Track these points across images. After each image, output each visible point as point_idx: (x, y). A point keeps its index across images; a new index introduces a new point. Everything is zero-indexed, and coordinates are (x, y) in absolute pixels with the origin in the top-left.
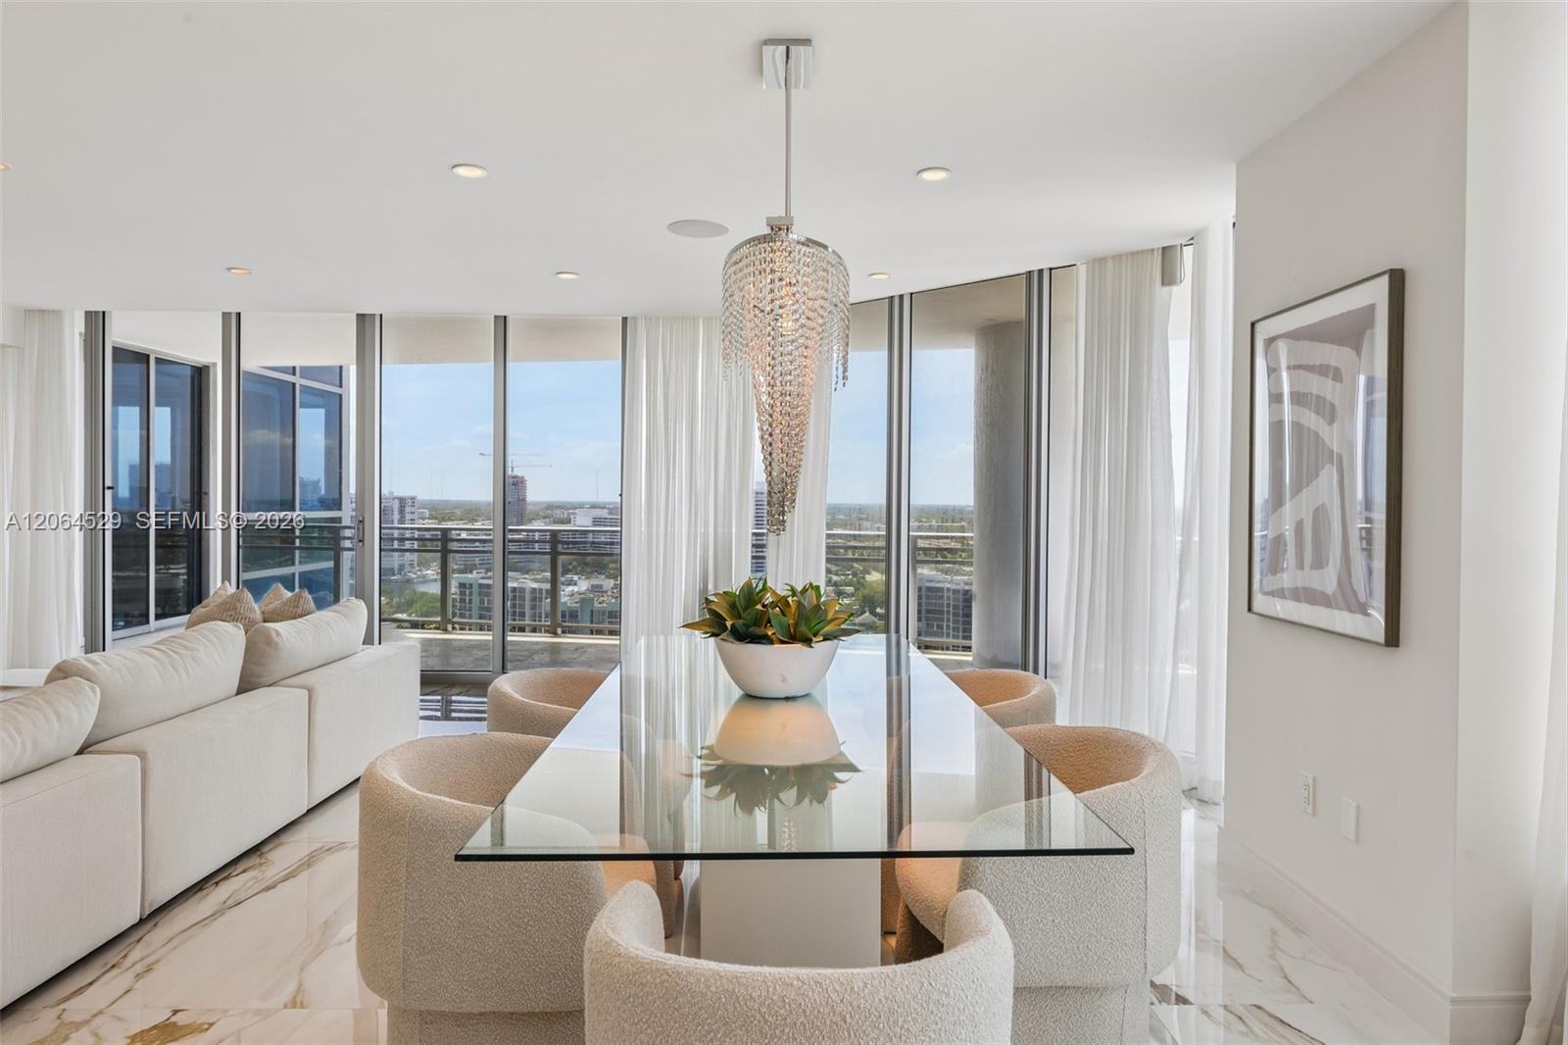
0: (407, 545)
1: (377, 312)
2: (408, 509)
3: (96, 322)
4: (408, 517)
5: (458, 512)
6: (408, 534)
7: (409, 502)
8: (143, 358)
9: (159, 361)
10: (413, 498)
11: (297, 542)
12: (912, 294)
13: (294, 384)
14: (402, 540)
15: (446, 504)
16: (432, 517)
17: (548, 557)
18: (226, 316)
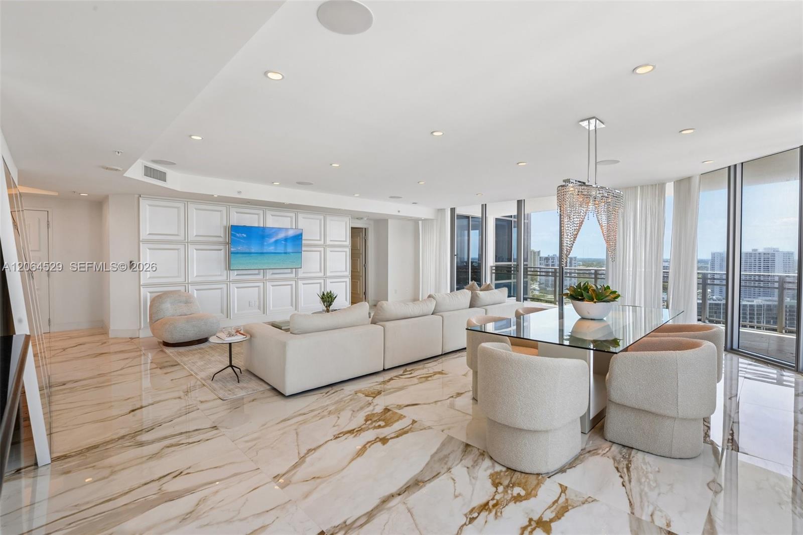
0: (573, 275)
1: (523, 199)
2: (573, 262)
3: (453, 210)
4: (573, 265)
5: (595, 263)
6: (573, 271)
7: (574, 259)
8: (468, 217)
9: (472, 217)
10: (575, 258)
11: (512, 272)
12: (742, 163)
13: (512, 221)
14: (570, 273)
15: (589, 260)
16: (583, 265)
17: (593, 280)
18: (482, 205)
